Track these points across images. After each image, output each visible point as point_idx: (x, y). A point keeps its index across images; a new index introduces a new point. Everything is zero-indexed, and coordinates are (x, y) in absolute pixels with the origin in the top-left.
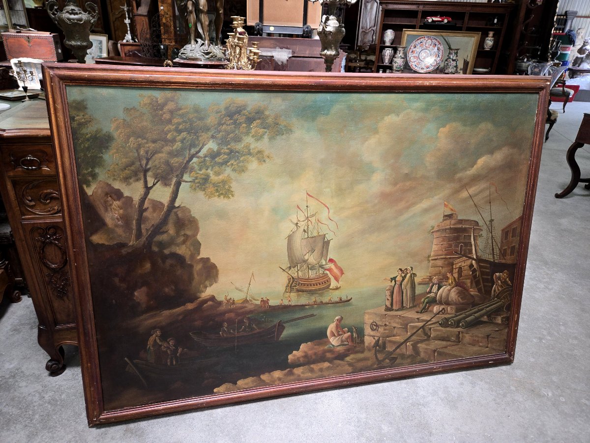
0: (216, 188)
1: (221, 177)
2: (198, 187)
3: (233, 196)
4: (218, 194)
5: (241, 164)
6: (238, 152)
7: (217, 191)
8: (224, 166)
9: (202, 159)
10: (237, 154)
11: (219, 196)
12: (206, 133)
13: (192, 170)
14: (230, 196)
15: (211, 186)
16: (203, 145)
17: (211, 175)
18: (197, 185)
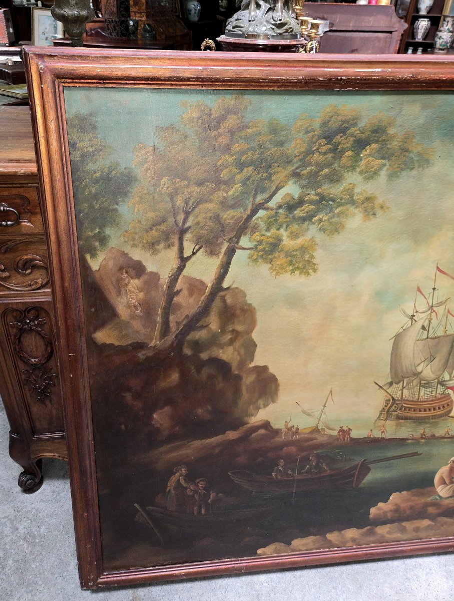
0: (289, 259)
1: (299, 241)
2: (262, 256)
3: (315, 271)
4: (291, 268)
5: (335, 220)
6: (333, 200)
7: (291, 263)
8: (306, 223)
9: (274, 211)
10: (331, 203)
11: (293, 271)
12: (284, 168)
13: (255, 229)
14: (310, 271)
15: (282, 255)
16: (278, 189)
17: (284, 238)
18: (261, 253)
